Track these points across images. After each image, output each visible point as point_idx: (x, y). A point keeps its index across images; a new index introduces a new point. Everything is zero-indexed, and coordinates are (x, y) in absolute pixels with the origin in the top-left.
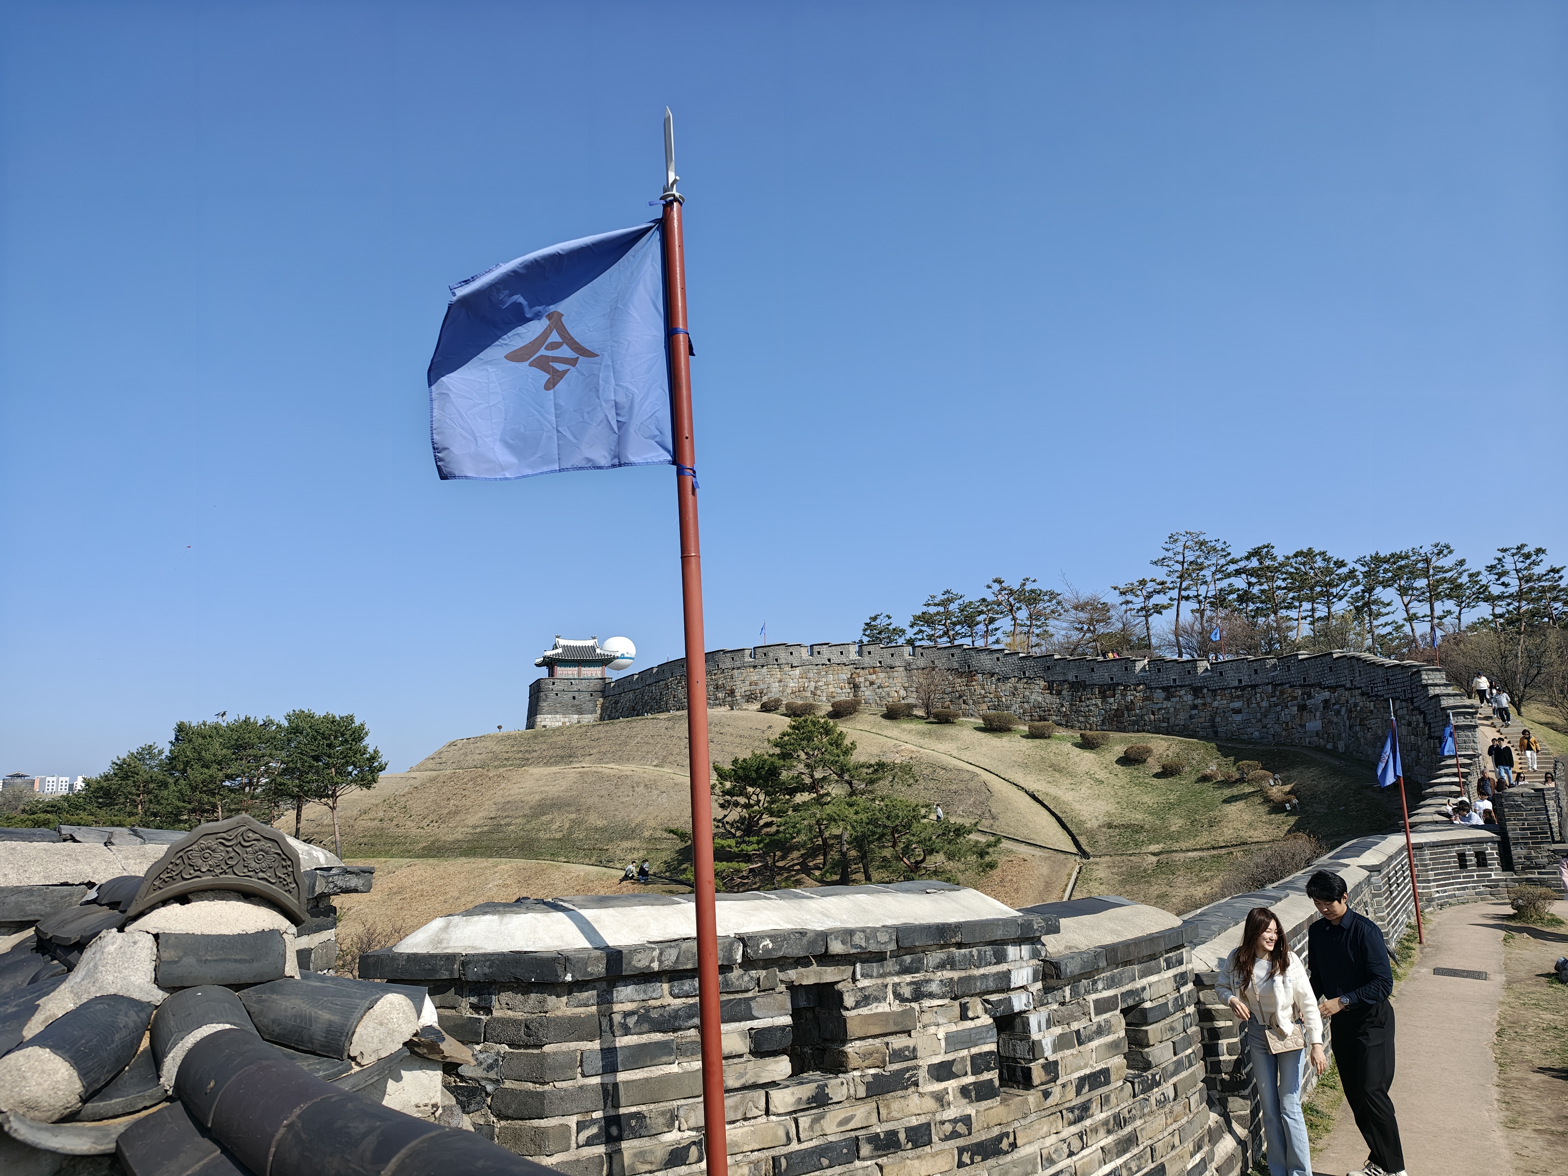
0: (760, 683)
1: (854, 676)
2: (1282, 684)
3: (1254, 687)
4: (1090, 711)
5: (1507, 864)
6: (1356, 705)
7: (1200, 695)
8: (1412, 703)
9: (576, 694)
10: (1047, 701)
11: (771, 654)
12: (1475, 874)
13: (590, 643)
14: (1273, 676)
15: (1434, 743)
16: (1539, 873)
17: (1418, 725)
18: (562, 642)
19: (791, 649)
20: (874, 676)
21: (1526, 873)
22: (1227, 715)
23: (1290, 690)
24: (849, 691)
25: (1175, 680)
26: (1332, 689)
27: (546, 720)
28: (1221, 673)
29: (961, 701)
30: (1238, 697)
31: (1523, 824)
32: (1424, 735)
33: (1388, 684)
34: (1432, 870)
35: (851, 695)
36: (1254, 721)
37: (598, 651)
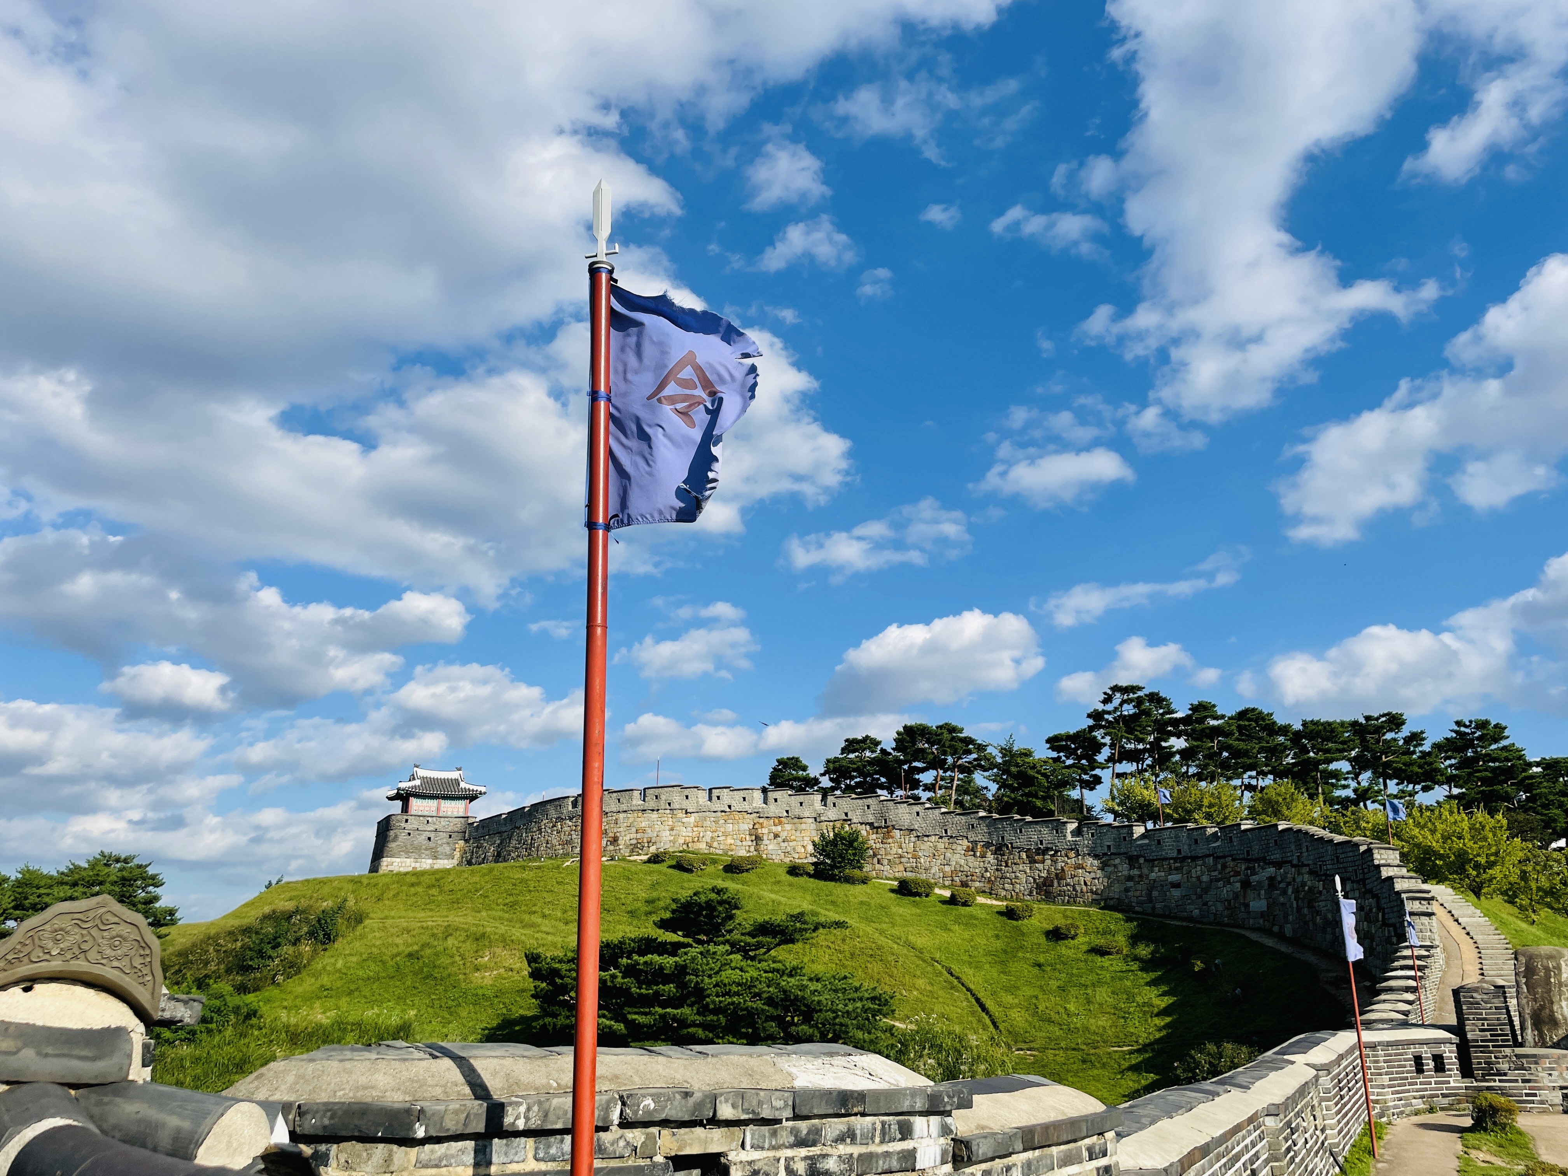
0: (649, 830)
1: (756, 827)
2: (1224, 857)
3: (1194, 858)
4: (1016, 877)
5: (1466, 1071)
6: (1304, 884)
7: (1137, 865)
8: (1365, 885)
9: (432, 835)
10: (971, 865)
11: (663, 797)
12: (1432, 1080)
13: (454, 775)
14: (1214, 848)
15: (1389, 931)
16: (1500, 1081)
17: (1371, 910)
18: (421, 773)
19: (686, 792)
20: (779, 828)
21: (1487, 1081)
22: (1165, 888)
23: (1232, 864)
24: (750, 843)
25: (1109, 847)
26: (1278, 865)
27: (392, 864)
28: (1159, 842)
29: (875, 860)
30: (1176, 869)
31: (1483, 1025)
32: (1378, 921)
33: (1338, 862)
34: (1387, 1074)
35: (752, 849)
36: (1194, 897)
37: (463, 785)
